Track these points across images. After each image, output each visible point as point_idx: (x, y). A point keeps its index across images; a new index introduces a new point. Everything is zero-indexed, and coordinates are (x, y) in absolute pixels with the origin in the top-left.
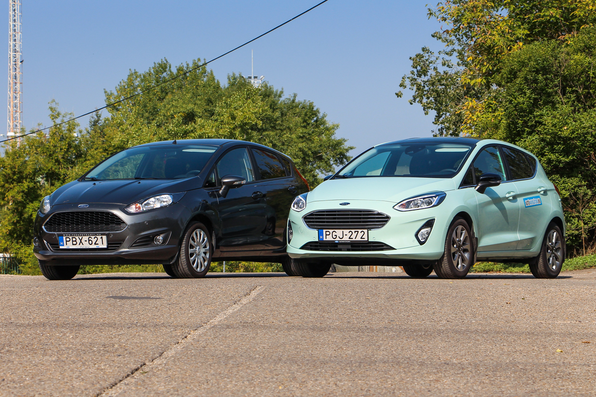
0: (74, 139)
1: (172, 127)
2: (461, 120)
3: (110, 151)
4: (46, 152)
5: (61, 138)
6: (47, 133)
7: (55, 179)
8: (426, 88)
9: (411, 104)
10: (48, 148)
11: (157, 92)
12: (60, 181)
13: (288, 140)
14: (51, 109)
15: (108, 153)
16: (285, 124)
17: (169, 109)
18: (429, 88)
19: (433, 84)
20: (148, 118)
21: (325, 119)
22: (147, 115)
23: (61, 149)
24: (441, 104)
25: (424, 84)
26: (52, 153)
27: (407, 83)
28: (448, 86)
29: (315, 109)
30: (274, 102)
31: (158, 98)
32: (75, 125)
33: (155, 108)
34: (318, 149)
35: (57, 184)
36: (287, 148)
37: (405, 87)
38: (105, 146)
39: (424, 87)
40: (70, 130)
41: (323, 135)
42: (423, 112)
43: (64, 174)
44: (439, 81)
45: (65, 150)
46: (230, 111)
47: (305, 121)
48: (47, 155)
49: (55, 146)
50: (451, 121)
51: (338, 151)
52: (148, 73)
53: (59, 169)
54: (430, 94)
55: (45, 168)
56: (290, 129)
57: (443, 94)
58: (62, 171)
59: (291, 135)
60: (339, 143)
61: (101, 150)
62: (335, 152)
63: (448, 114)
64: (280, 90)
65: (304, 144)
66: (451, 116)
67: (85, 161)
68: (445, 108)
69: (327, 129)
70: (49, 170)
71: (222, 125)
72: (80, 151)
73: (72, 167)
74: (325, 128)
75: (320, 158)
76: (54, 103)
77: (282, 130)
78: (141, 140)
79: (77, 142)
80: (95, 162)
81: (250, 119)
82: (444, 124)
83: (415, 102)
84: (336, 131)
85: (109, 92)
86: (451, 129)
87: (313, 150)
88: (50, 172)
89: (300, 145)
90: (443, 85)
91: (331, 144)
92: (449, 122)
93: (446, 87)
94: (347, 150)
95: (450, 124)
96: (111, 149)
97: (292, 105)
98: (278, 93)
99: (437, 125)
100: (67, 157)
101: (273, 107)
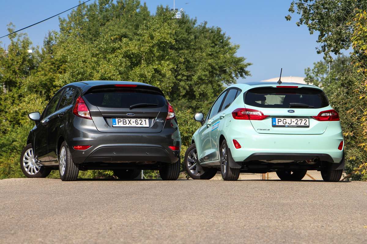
0: (28, 54)
1: (103, 44)
2: (341, 38)
3: (57, 64)
4: (5, 65)
5: (17, 54)
6: (7, 49)
7: (13, 86)
8: (312, 11)
9: (298, 25)
10: (6, 62)
11: (100, 19)
12: (17, 88)
13: (199, 57)
14: (9, 30)
15: (55, 66)
16: (198, 45)
17: (107, 33)
18: (314, 12)
19: (317, 8)
20: (91, 39)
21: (229, 41)
22: (90, 36)
23: (17, 62)
24: (324, 26)
25: (310, 8)
26: (10, 65)
27: (295, 7)
28: (331, 9)
29: (222, 33)
30: (189, 27)
31: (100, 24)
32: (28, 43)
33: (97, 31)
34: (223, 64)
35: (14, 90)
36: (199, 63)
37: (294, 11)
38: (52, 60)
39: (310, 10)
40: (25, 48)
41: (227, 53)
42: (309, 32)
43: (20, 83)
44: (323, 5)
45: (21, 63)
46: (149, 32)
47: (213, 42)
48: (6, 67)
49: (13, 60)
50: (333, 39)
51: (239, 67)
52: (93, 5)
53: (16, 78)
54: (315, 16)
55: (4, 77)
56: (201, 48)
57: (326, 16)
58: (18, 80)
59: (202, 53)
60: (240, 60)
61: (50, 64)
62: (237, 67)
63: (330, 33)
64: (194, 19)
65: (212, 60)
66: (333, 35)
67: (37, 72)
68: (327, 28)
69: (230, 49)
70: (8, 79)
71: (143, 43)
72: (33, 64)
73: (26, 77)
74: (228, 48)
75: (225, 72)
76: (12, 25)
77: (195, 49)
78: (78, 55)
79: (31, 57)
80: (45, 73)
81: (165, 38)
82: (327, 42)
83: (302, 24)
84: (237, 51)
85: (62, 19)
86: (332, 46)
87: (220, 65)
88: (8, 80)
89: (209, 61)
90: (326, 8)
91: (234, 60)
92: (330, 40)
93: (329, 10)
94: (246, 66)
95: (332, 42)
96: (58, 62)
97: (203, 30)
98: (193, 21)
99: (320, 43)
100: (22, 69)
101: (189, 31)
